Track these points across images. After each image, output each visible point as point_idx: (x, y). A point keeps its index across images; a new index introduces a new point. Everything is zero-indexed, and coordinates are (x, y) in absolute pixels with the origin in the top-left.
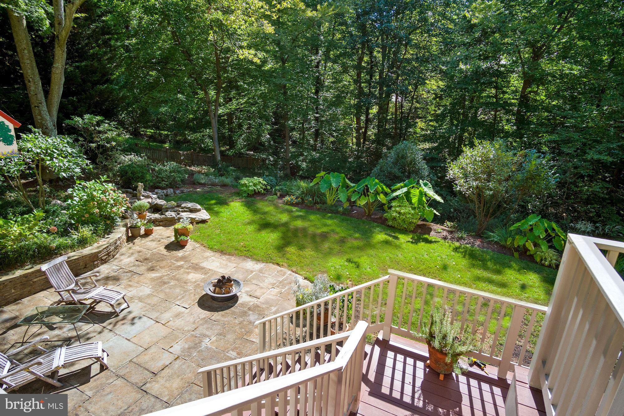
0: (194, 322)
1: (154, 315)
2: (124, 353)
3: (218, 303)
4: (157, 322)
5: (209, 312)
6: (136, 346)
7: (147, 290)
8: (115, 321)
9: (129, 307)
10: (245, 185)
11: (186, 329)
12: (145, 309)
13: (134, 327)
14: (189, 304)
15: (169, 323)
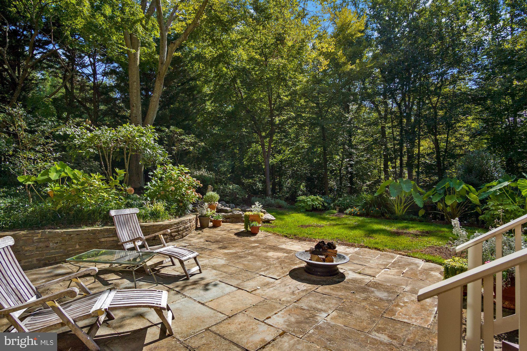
0: (293, 293)
1: (235, 282)
2: (197, 318)
3: (320, 277)
4: (239, 289)
5: (310, 285)
6: (213, 311)
7: (222, 262)
8: (183, 285)
9: (201, 272)
10: (303, 201)
11: (283, 299)
12: (221, 276)
13: (208, 292)
14: (278, 276)
15: (258, 292)
